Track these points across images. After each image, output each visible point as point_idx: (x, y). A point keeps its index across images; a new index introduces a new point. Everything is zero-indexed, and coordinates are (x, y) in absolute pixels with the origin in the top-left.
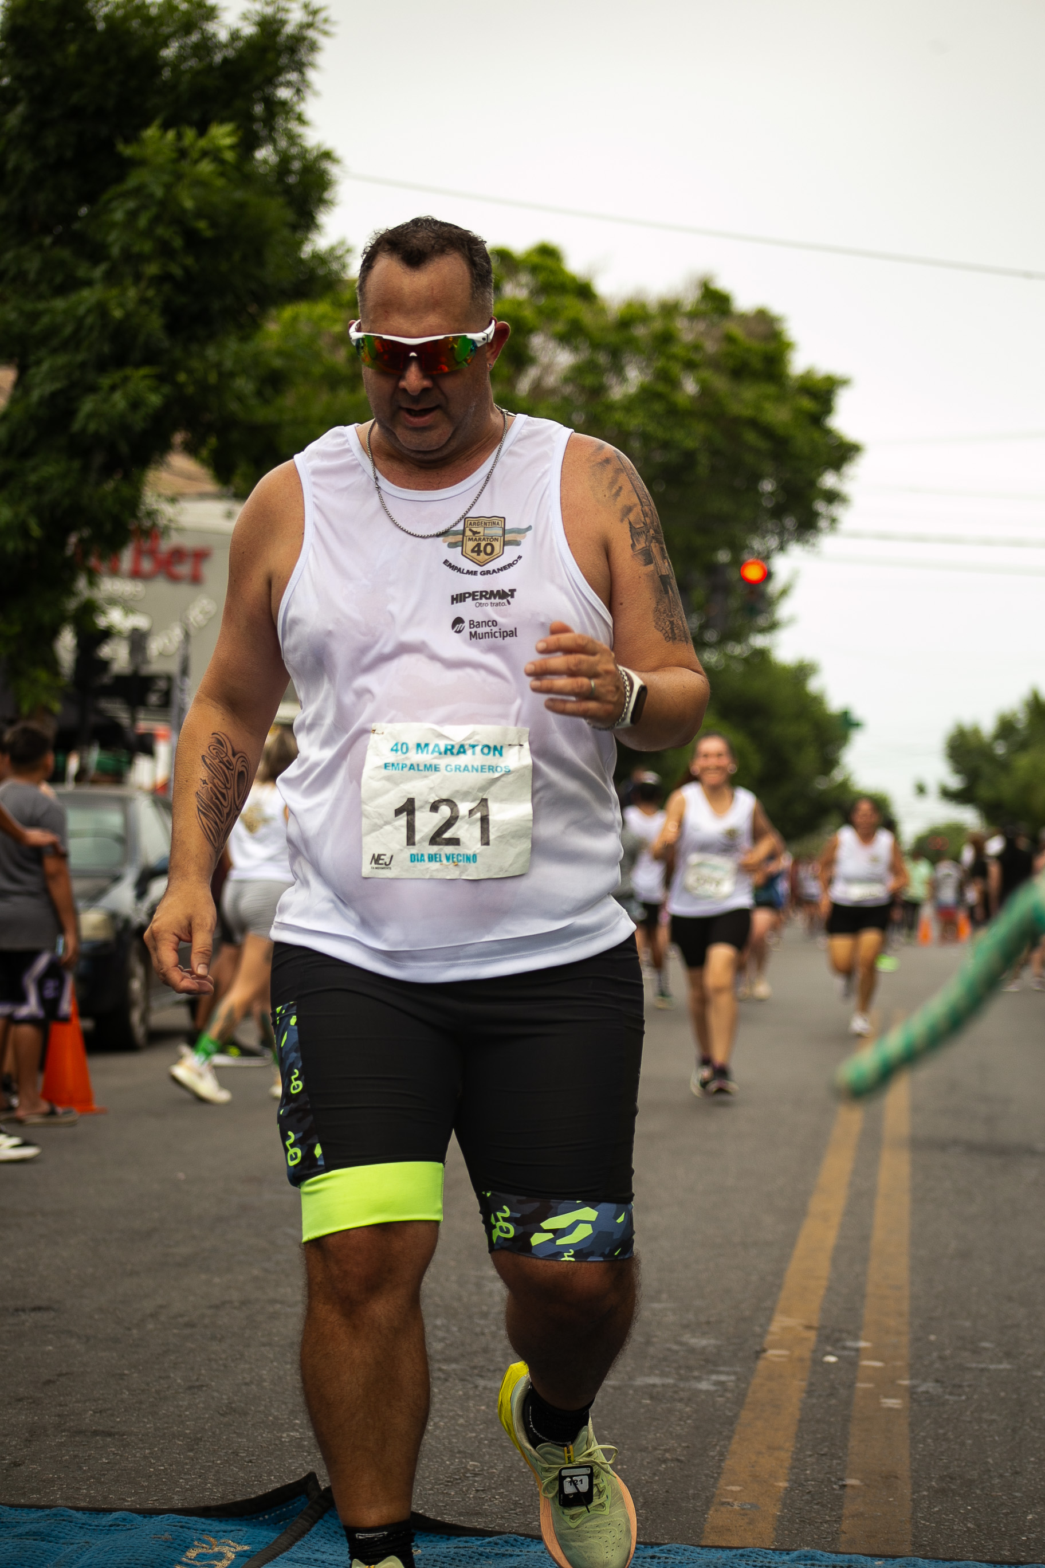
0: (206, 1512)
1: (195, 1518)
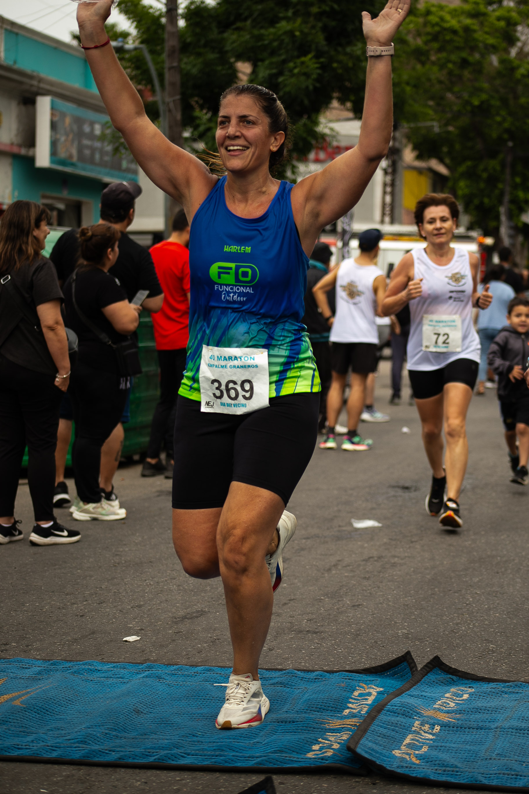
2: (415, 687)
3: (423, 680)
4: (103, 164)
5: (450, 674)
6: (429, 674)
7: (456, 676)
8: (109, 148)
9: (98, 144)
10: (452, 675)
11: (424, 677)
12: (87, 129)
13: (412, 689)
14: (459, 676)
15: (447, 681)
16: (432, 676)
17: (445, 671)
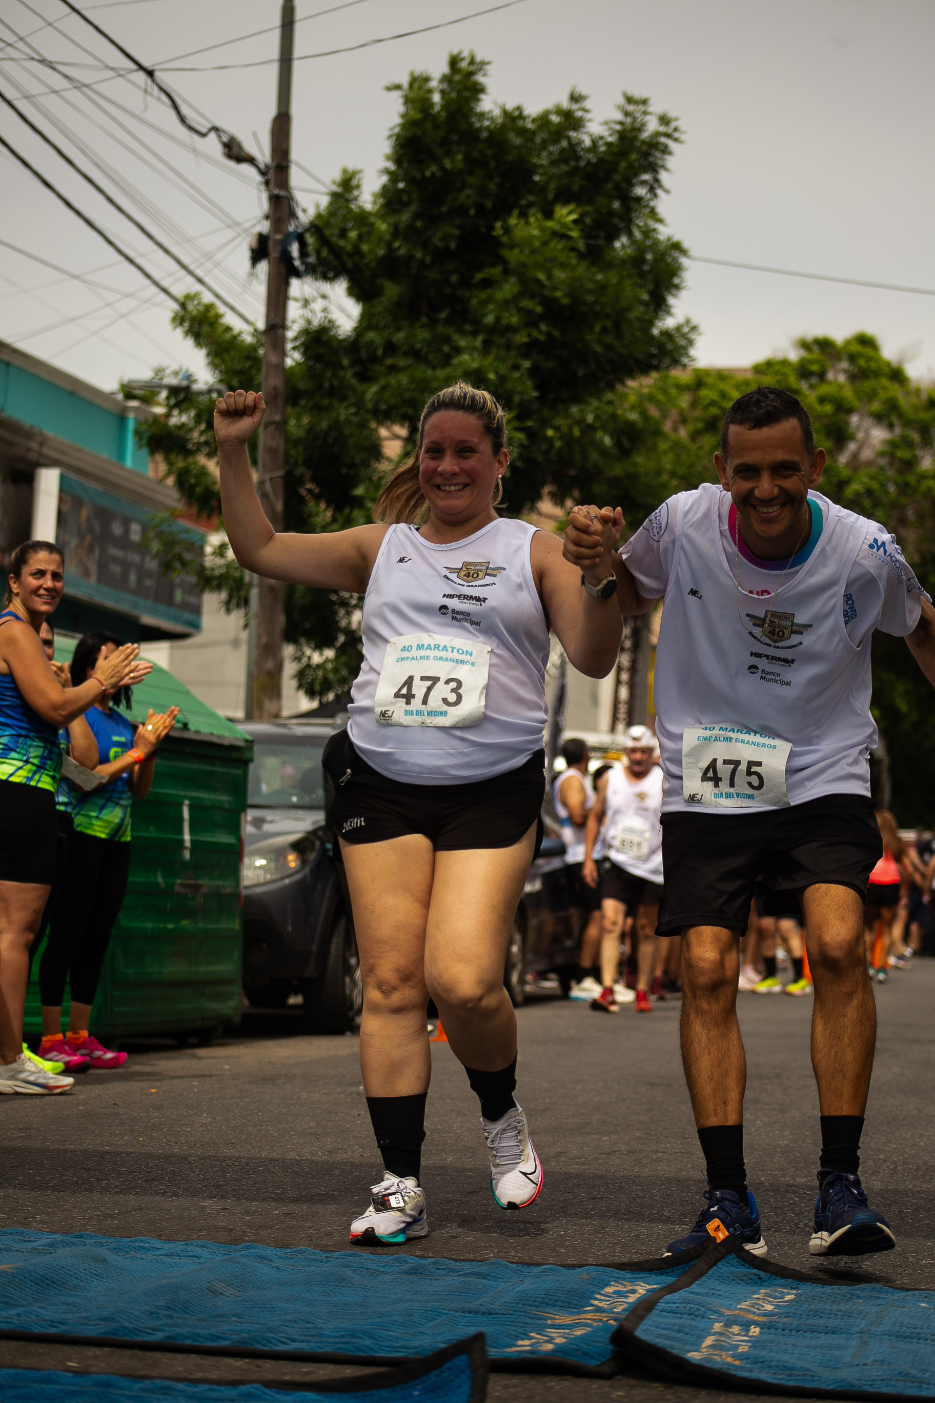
0: (621, 1266)
1: (612, 1269)
2: (698, 1282)
3: (710, 1272)
4: (141, 591)
5: (755, 1268)
6: (720, 1264)
7: (766, 1271)
8: (152, 564)
9: (136, 558)
10: (759, 1269)
11: (711, 1268)
12: (117, 529)
13: (693, 1286)
14: (772, 1273)
15: (750, 1279)
16: (724, 1268)
17: (746, 1262)
